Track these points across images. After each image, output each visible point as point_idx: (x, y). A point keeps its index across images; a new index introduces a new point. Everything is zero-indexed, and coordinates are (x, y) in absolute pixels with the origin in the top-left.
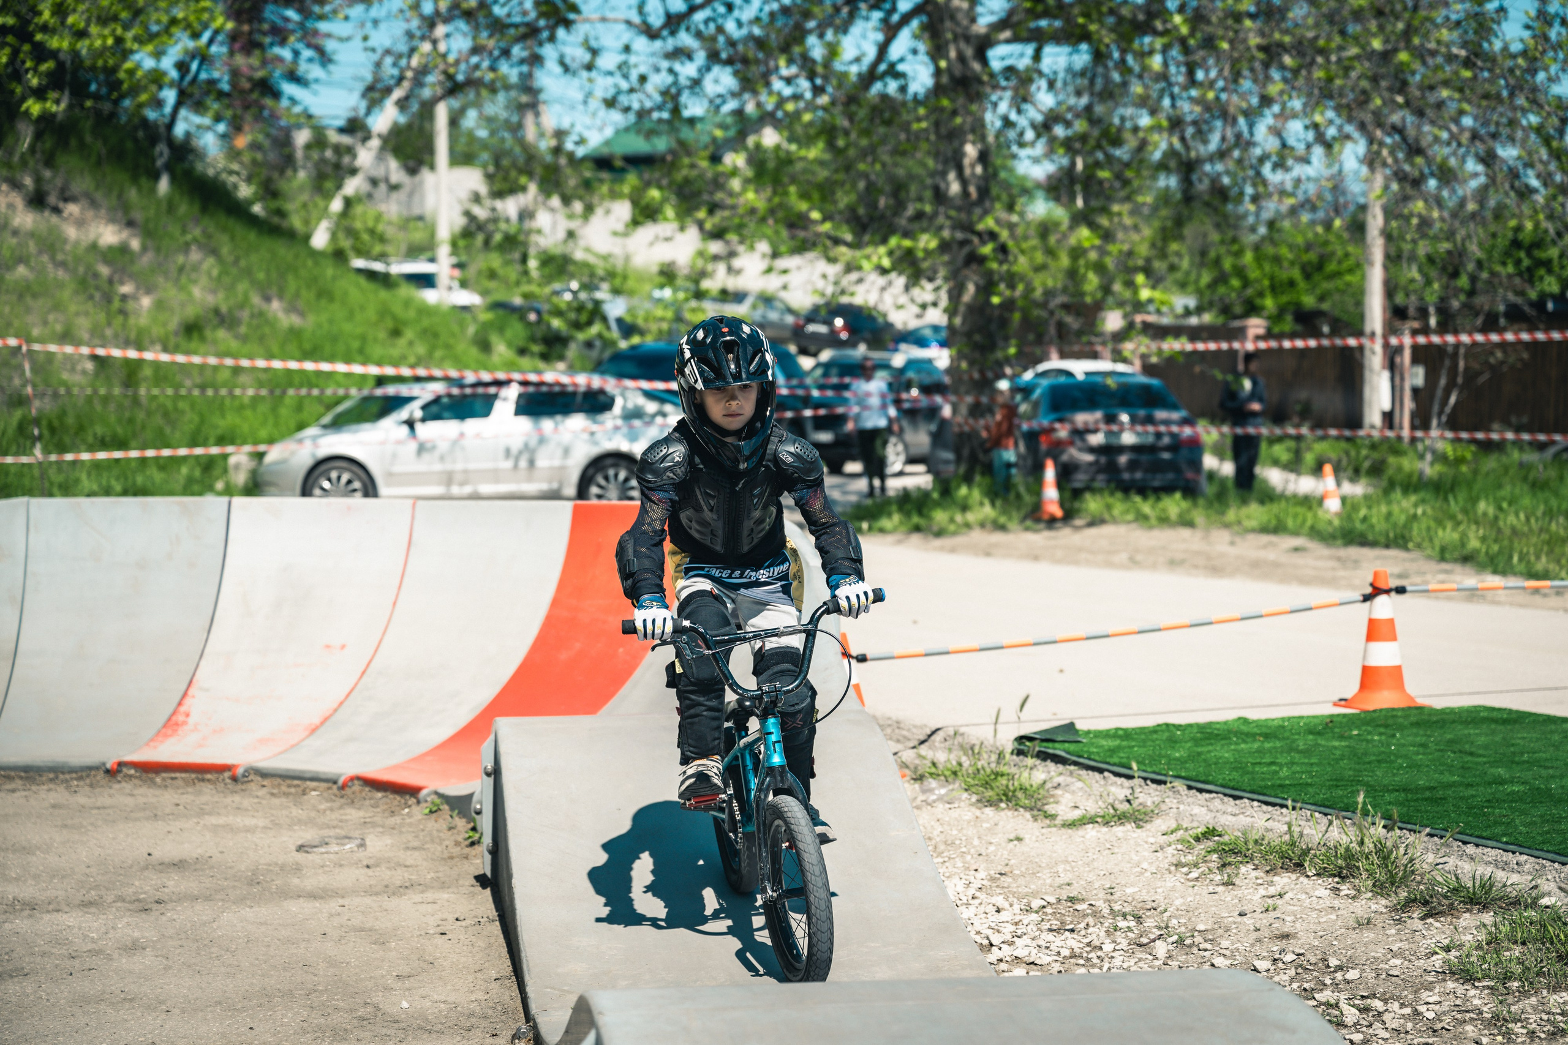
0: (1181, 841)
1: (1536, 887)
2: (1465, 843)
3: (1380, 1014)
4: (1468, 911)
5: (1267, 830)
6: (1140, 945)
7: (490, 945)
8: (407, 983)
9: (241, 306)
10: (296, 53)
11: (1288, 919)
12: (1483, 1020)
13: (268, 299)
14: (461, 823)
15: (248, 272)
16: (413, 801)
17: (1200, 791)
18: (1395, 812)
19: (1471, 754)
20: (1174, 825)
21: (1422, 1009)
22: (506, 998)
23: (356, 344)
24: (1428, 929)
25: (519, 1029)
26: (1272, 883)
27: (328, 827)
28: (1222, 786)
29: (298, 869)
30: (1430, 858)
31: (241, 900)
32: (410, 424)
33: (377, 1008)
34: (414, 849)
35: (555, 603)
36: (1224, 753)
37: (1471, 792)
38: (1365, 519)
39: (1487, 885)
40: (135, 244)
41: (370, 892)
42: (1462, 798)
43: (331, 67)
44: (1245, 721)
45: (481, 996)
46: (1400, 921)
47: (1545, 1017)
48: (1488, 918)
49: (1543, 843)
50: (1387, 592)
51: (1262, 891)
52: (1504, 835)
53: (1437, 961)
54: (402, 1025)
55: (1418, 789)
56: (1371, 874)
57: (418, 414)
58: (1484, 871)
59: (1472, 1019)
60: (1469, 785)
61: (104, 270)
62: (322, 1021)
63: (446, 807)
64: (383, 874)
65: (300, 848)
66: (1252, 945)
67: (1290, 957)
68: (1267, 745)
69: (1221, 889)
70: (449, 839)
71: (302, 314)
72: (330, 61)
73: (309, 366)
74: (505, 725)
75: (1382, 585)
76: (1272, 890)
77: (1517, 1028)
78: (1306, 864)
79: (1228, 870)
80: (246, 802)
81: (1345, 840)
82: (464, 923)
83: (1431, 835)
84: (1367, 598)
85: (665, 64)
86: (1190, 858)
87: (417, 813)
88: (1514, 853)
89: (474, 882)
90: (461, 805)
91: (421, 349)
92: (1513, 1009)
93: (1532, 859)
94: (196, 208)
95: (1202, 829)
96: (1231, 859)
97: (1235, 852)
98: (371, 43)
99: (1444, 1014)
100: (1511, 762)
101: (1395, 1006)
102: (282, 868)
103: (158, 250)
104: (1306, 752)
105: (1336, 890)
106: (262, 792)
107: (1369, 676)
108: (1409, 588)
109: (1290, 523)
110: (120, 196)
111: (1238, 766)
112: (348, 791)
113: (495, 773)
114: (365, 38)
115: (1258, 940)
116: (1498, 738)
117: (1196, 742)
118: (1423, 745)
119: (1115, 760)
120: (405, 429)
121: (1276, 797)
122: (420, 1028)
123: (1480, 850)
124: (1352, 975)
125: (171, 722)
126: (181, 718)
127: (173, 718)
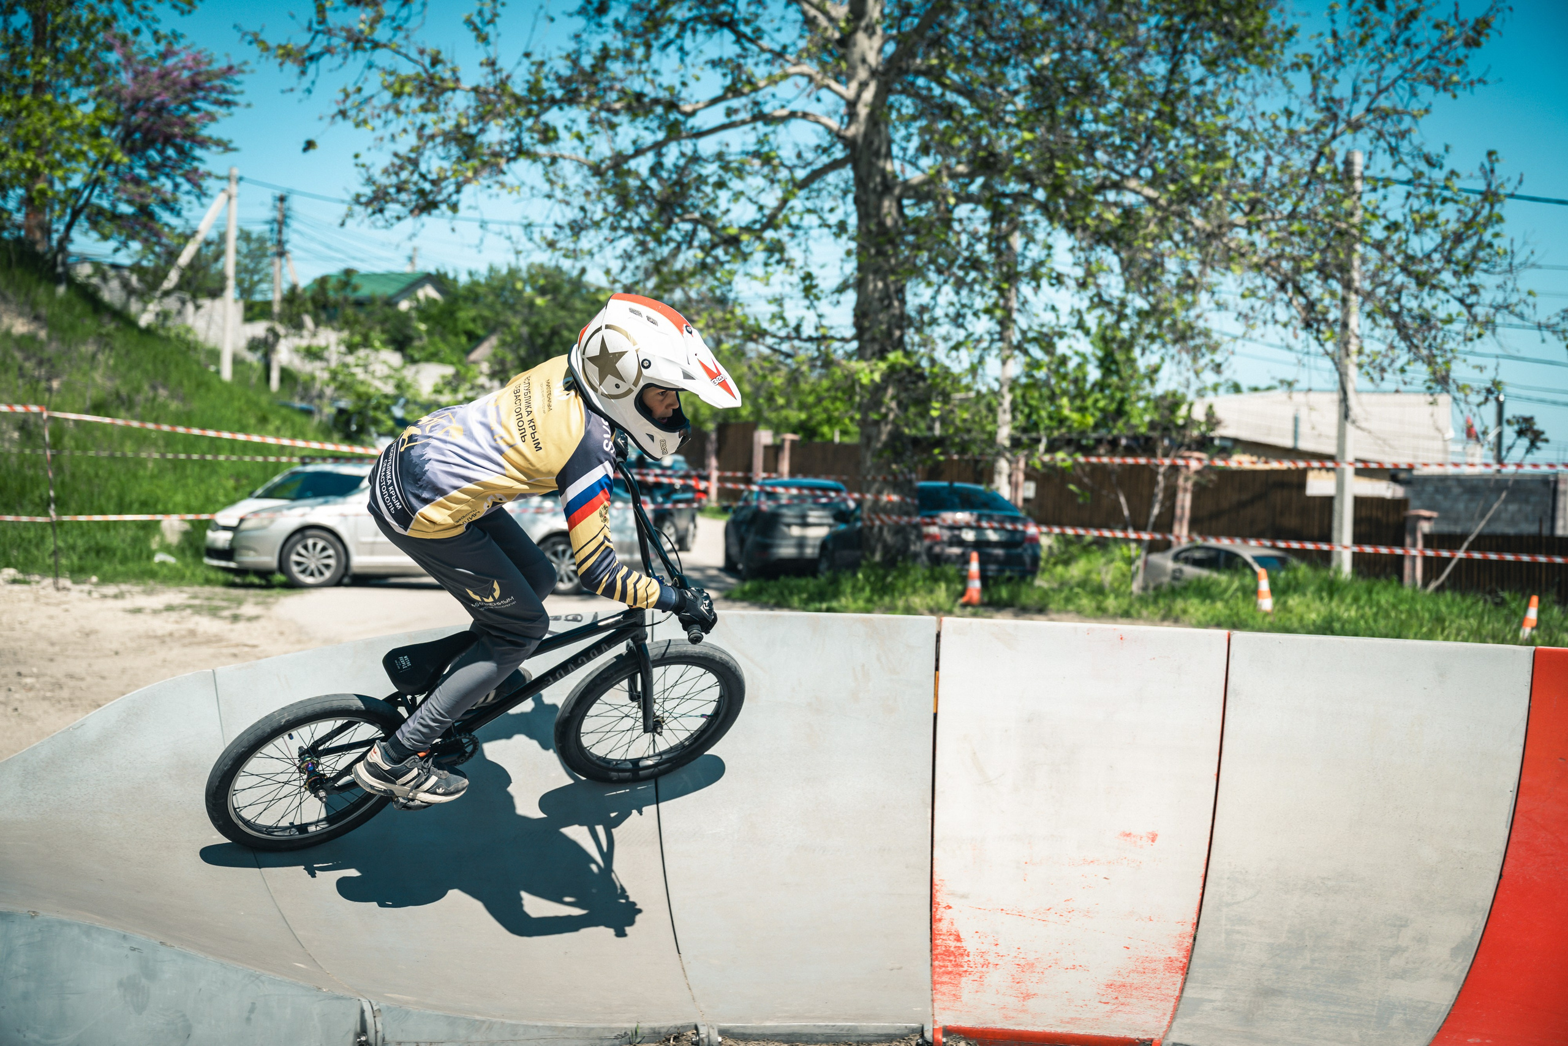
9: (138, 390)
10: (176, 186)
13: (156, 387)
15: (138, 364)
40: (43, 334)
43: (204, 200)
61: (18, 355)
71: (183, 399)
72: (205, 195)
94: (89, 308)
98: (360, 161)
103: (63, 340)
110: (27, 295)
114: (356, 156)
125: (939, 950)
126: (952, 944)
127: (938, 942)
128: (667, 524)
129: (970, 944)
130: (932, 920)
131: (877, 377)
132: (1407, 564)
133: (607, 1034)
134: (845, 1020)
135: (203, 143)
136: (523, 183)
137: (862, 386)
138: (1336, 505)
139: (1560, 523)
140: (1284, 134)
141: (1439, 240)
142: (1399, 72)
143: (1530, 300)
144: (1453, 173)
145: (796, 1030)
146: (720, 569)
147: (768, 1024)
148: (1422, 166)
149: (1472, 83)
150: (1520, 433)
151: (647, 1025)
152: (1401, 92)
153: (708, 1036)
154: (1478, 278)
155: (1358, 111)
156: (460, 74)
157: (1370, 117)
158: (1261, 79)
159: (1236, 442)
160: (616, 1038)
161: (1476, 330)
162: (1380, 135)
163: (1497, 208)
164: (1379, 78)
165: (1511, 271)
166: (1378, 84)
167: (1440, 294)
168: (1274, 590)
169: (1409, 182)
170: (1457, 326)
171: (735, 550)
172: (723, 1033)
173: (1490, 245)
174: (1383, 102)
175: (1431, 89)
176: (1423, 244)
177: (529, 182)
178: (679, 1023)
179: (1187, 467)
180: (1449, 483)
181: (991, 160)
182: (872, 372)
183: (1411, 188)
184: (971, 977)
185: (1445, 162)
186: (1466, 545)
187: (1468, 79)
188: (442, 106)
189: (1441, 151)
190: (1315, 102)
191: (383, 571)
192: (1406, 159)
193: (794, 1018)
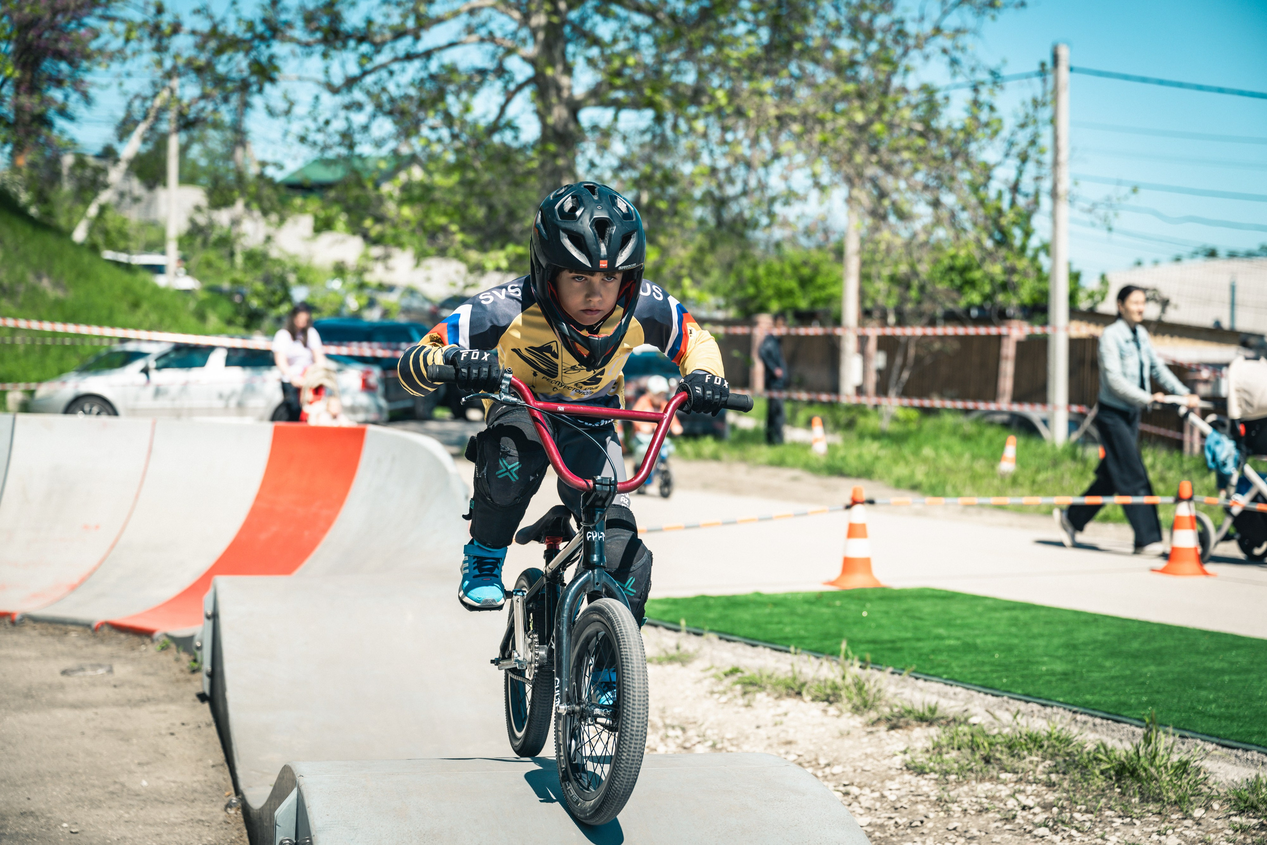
0: (714, 676)
1: (966, 710)
2: (917, 678)
3: (856, 797)
4: (920, 726)
5: (777, 669)
6: (685, 748)
7: (207, 743)
8: (146, 768)
9: (19, 282)
10: (66, 97)
11: (791, 731)
12: (930, 802)
13: (39, 277)
14: (185, 657)
15: (25, 258)
16: (148, 641)
17: (728, 641)
18: (868, 657)
19: (920, 619)
20: (708, 665)
21: (886, 793)
22: (221, 780)
23: (104, 313)
24: (890, 739)
25: (231, 801)
26: (778, 706)
27: (84, 657)
28: (745, 637)
29: (62, 687)
30: (892, 689)
31: (19, 709)
32: (146, 371)
33: (123, 785)
34: (150, 674)
35: (259, 497)
36: (744, 615)
37: (920, 644)
38: (843, 459)
39: (933, 711)
41: (117, 704)
42: (914, 649)
44: (759, 594)
45: (201, 778)
46: (871, 733)
47: (974, 800)
48: (934, 731)
49: (973, 679)
50: (862, 503)
51: (772, 712)
52: (945, 673)
53: (898, 761)
54: (142, 798)
55: (883, 642)
56: (850, 699)
57: (152, 364)
58: (932, 700)
59: (922, 801)
60: (919, 640)
62: (82, 794)
63: (173, 646)
64: (128, 692)
65: (64, 672)
66: (765, 749)
67: (792, 757)
68: (777, 610)
69: (743, 710)
70: (176, 668)
71: (65, 289)
72: (92, 102)
73: (71, 328)
74: (222, 582)
75: (858, 498)
76: (780, 711)
77: (954, 807)
78: (804, 693)
79: (748, 697)
80: (22, 639)
81: (831, 676)
82: (188, 727)
83: (893, 673)
84: (848, 507)
85: (343, 113)
86: (721, 688)
87: (150, 650)
88: (951, 685)
89: (195, 698)
90: (185, 644)
91: (154, 317)
92: (952, 794)
93: (964, 691)
95: (728, 669)
96: (750, 688)
97: (752, 684)
99: (902, 797)
100: (949, 624)
101: (867, 791)
102: (51, 686)
104: (804, 616)
105: (825, 711)
106: (34, 633)
107: (848, 565)
108: (878, 501)
109: (790, 459)
111: (755, 624)
112: (99, 633)
113: (214, 617)
115: (770, 746)
116: (939, 608)
117: (725, 607)
118: (887, 613)
119: (666, 618)
120: (143, 377)
121: (782, 645)
122: (156, 800)
123: (928, 684)
124: (837, 769)
135: (88, 57)
179: (1008, 336)
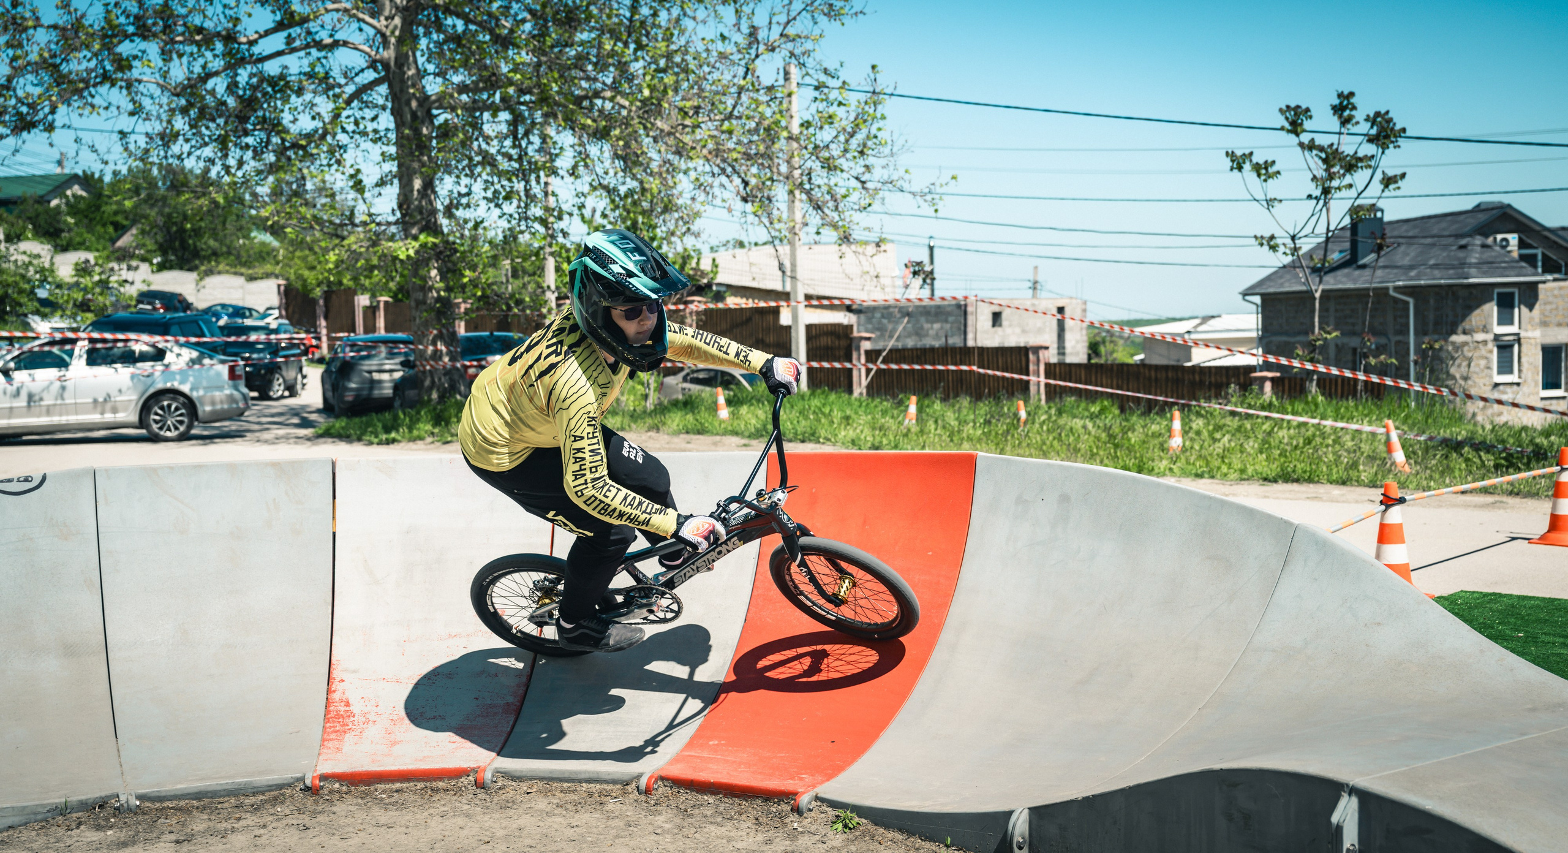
32: (5, 372)
50: (1396, 502)
57: (10, 365)
63: (865, 822)
125: (332, 715)
126: (342, 709)
127: (331, 708)
128: (277, 376)
129: (356, 708)
130: (329, 692)
131: (411, 252)
132: (855, 373)
133: (40, 810)
134: (244, 777)
136: (110, 104)
137: (402, 261)
138: (793, 334)
139: (970, 336)
140: (715, 54)
141: (834, 133)
142: (803, 6)
143: (907, 177)
144: (844, 83)
145: (203, 789)
146: (318, 411)
147: (179, 786)
148: (823, 78)
149: (856, 14)
150: (915, 273)
151: (74, 798)
152: (806, 22)
153: (127, 802)
154: (871, 160)
155: (775, 34)
156: (40, 14)
157: (783, 40)
158: (701, 14)
159: (729, 287)
160: (48, 811)
161: (868, 201)
162: (792, 54)
163: (879, 107)
164: (789, 11)
165: (892, 155)
166: (788, 14)
167: (838, 172)
168: (729, 402)
169: (817, 88)
170: (854, 197)
171: (330, 394)
172: (140, 797)
173: (876, 137)
174: (791, 31)
175: (825, 19)
176: (826, 135)
177: (115, 102)
178: (103, 794)
180: (891, 310)
181: (494, 78)
182: (407, 249)
183: (816, 94)
184: (354, 733)
185: (839, 74)
186: (881, 359)
187: (853, 11)
188: (25, 42)
189: (838, 66)
190: (739, 29)
191: (10, 431)
192: (811, 72)
193: (201, 780)
